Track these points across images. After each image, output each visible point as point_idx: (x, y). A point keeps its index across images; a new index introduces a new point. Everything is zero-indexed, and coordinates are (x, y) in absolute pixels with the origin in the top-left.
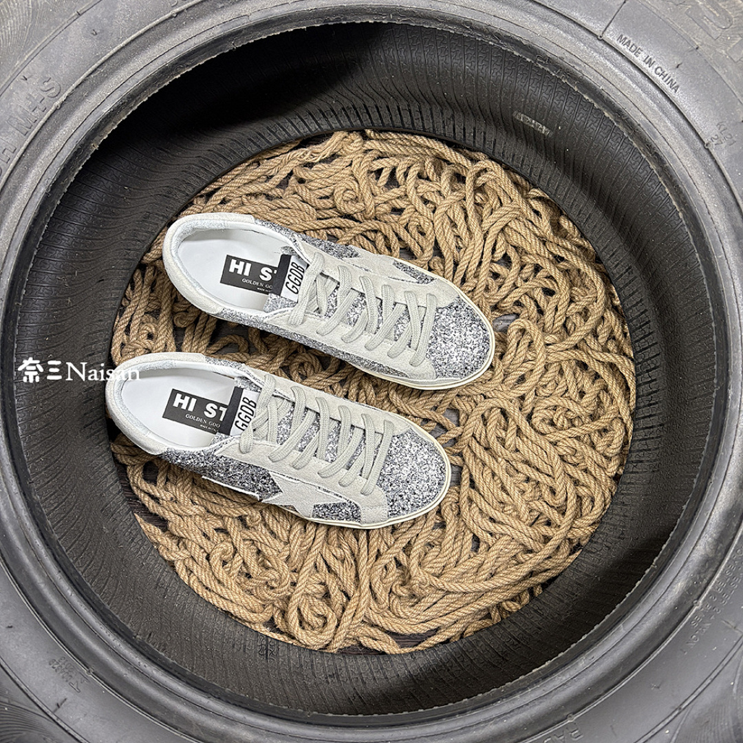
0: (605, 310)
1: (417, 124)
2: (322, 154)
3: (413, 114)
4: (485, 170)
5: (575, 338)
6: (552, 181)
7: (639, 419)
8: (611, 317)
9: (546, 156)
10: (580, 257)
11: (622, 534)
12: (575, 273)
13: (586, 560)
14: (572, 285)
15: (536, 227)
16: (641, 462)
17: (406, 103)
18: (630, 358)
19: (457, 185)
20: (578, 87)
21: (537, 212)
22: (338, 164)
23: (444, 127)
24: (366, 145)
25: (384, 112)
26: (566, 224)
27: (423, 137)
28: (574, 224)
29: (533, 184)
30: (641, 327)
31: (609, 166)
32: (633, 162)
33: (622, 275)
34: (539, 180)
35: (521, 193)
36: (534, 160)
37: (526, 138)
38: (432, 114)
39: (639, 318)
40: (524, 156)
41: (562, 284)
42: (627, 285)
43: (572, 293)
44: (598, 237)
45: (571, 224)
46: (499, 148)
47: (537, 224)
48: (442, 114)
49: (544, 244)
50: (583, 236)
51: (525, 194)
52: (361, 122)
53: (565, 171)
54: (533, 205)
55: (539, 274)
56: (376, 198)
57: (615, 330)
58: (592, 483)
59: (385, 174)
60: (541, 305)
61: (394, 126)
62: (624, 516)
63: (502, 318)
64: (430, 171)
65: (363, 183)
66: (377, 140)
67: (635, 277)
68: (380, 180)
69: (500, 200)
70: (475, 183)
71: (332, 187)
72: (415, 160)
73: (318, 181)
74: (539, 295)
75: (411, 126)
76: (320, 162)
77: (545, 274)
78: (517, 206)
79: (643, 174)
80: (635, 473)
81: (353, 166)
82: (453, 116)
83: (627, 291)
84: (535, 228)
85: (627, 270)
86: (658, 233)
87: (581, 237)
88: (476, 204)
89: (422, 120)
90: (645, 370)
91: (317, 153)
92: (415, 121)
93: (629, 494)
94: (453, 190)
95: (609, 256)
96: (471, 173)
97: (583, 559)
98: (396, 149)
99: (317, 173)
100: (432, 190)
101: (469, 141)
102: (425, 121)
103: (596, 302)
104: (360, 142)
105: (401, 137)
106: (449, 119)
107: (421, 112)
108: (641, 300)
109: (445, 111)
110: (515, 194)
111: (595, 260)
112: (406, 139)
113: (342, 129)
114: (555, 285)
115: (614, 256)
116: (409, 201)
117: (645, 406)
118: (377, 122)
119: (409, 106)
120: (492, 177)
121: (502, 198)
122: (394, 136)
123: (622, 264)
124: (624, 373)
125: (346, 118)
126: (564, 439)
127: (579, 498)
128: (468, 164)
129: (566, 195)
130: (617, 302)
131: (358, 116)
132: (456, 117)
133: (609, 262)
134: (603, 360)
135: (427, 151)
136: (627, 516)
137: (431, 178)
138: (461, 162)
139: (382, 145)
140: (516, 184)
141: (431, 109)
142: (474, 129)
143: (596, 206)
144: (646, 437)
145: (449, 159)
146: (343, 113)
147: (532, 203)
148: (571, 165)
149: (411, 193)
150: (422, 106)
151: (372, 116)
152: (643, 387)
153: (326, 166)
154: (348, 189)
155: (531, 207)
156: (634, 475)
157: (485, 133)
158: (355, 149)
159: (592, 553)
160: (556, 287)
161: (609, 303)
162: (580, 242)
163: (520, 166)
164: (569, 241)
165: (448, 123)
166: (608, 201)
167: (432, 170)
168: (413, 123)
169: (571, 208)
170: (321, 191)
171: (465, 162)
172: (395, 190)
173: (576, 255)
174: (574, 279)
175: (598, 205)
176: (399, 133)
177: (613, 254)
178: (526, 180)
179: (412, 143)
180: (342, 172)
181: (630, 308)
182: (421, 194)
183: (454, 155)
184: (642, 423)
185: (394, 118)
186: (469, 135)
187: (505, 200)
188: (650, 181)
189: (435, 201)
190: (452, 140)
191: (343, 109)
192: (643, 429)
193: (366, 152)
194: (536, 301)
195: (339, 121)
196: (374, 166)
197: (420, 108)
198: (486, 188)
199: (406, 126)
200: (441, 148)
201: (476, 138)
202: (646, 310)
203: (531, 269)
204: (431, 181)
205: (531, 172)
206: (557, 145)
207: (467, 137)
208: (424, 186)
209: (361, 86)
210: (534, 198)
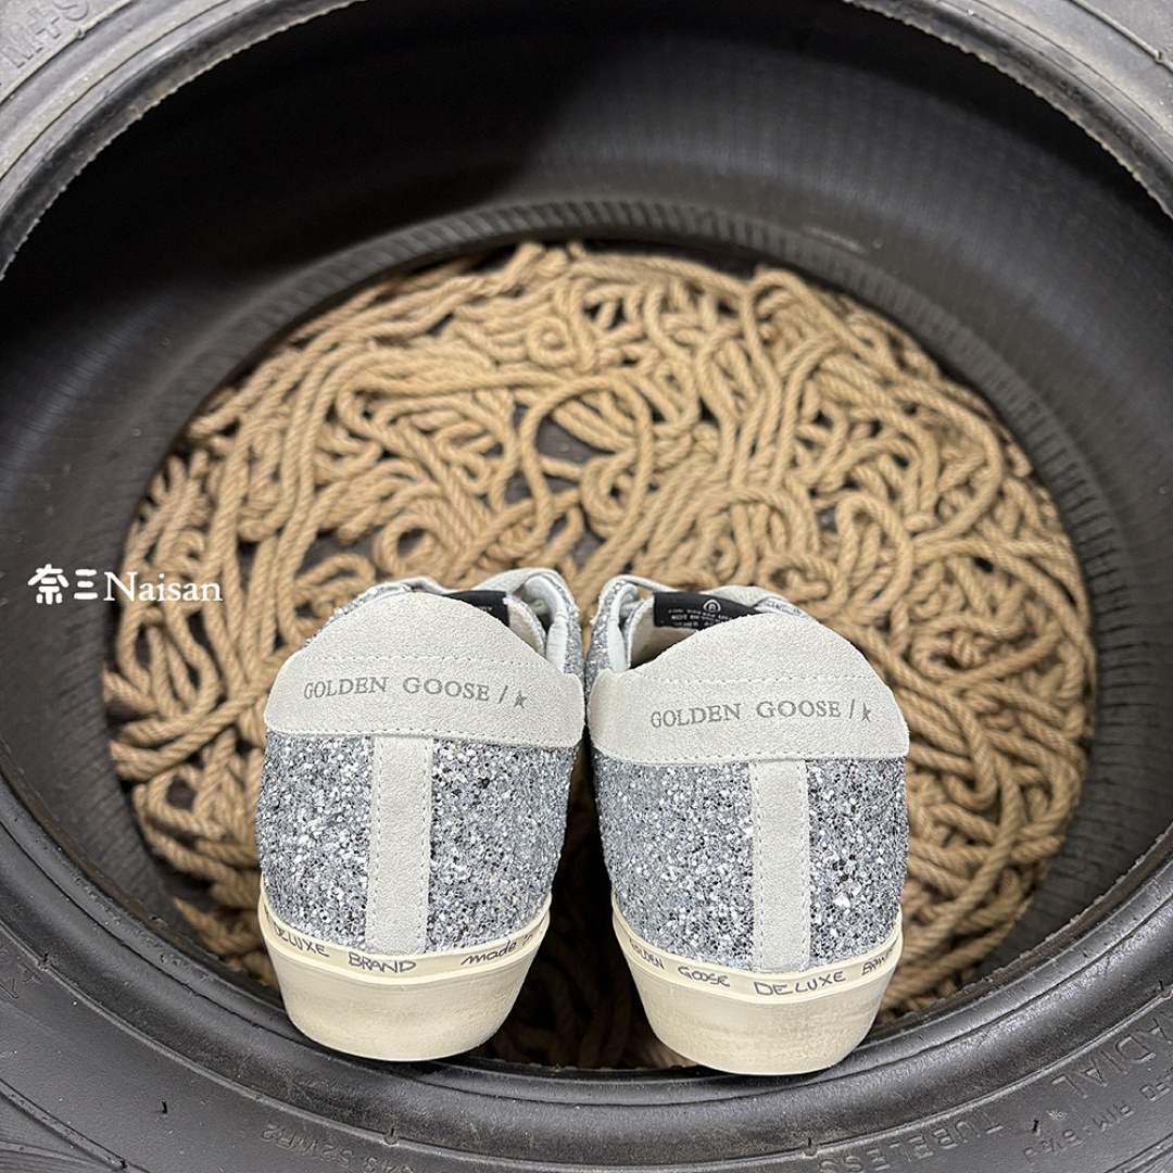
2: (499, 286)
5: (961, 522)
14: (941, 443)
20: (932, 27)
21: (868, 343)
55: (880, 435)
56: (597, 342)
57: (1028, 513)
58: (1044, 756)
59: (609, 312)
60: (893, 482)
64: (682, 299)
68: (601, 321)
71: (521, 333)
76: (496, 295)
77: (894, 432)
99: (495, 310)
103: (986, 465)
114: (911, 447)
116: (650, 345)
117: (1110, 611)
127: (1024, 789)
149: (654, 331)
154: (547, 330)
160: (914, 451)
172: (624, 329)
182: (670, 332)
194: (882, 475)
196: (589, 300)
203: (866, 428)
204: (681, 312)
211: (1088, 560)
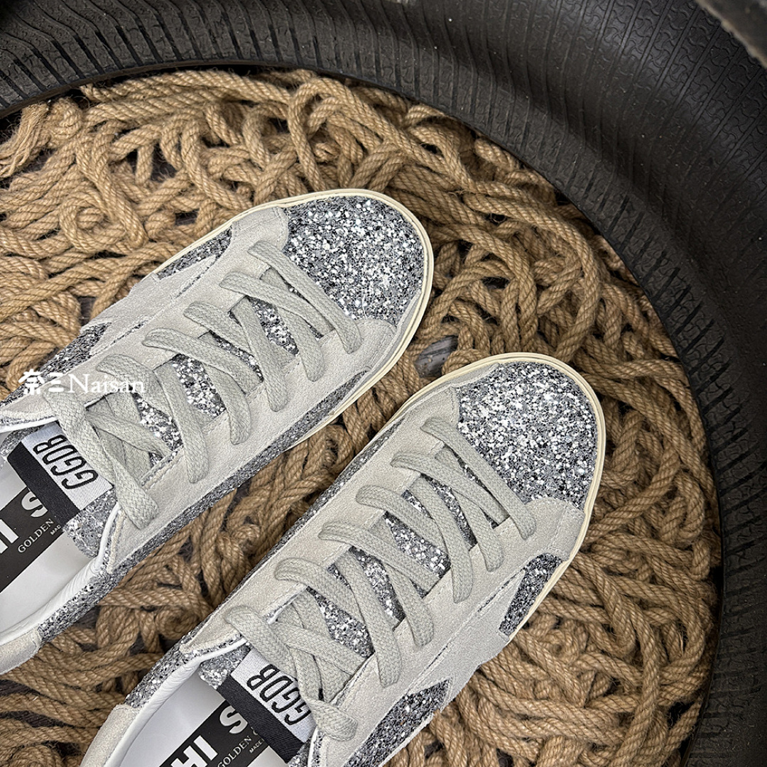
0: (602, 287)
1: (163, 50)
2: (15, 158)
3: (149, 33)
4: (318, 98)
6: (441, 84)
7: (724, 469)
8: (617, 295)
9: (417, 42)
10: (530, 204)
11: (756, 681)
12: (529, 235)
13: (708, 751)
14: (532, 258)
15: (439, 174)
16: (750, 544)
17: (131, 17)
18: (672, 359)
19: (277, 140)
21: (432, 149)
22: (52, 166)
23: (215, 42)
24: (89, 117)
25: (95, 46)
26: (488, 153)
27: (190, 72)
28: (502, 149)
29: (409, 99)
30: (677, 303)
31: (530, 26)
32: (569, 7)
33: (617, 219)
34: (417, 88)
35: (392, 121)
36: (397, 54)
37: (371, 19)
38: (184, 23)
39: (670, 287)
40: (376, 52)
41: (514, 262)
42: (630, 234)
43: (535, 274)
44: (554, 161)
45: (497, 150)
46: (327, 51)
47: (440, 170)
48: (204, 16)
49: (462, 200)
50: (523, 165)
51: (401, 120)
52: (57, 76)
53: (460, 58)
54: (421, 137)
55: (468, 257)
56: (141, 206)
57: (629, 315)
58: (672, 600)
59: (144, 158)
60: (490, 310)
61: (121, 68)
62: (751, 650)
63: (431, 350)
64: (220, 129)
65: (105, 188)
66: (108, 101)
67: (641, 215)
68: (138, 173)
69: (361, 145)
70: (305, 126)
71: (55, 213)
72: (188, 117)
73: (24, 209)
74: (481, 294)
75: (153, 57)
76: (16, 173)
77: (479, 254)
78: (394, 148)
79: (593, 23)
80: (745, 568)
81: (78, 162)
82: (225, 16)
83: (634, 247)
84: (437, 178)
85: (623, 207)
86: (647, 120)
87: (522, 167)
88: (319, 164)
89: (170, 39)
90: (708, 378)
91: (6, 158)
92: (157, 45)
93: (746, 610)
94: (273, 151)
95: (583, 190)
96: (293, 111)
97: (702, 751)
98: (147, 108)
99: (18, 194)
100: (236, 161)
101: (268, 53)
102: (176, 40)
103: (583, 276)
104: (74, 115)
105: (151, 83)
106: (220, 23)
107: (163, 26)
108: (664, 254)
109: (208, 12)
110: (383, 126)
111: (559, 201)
112: (160, 84)
113: (29, 101)
114: (503, 268)
115: (593, 188)
116: (201, 194)
117: (728, 443)
118: (87, 68)
119: (137, 19)
120: (334, 108)
121: (362, 140)
122: (138, 85)
123: (611, 198)
124: (667, 387)
125: (27, 77)
126: (603, 537)
127: (659, 630)
128: (283, 97)
129: (473, 101)
130: (617, 264)
131: (48, 66)
132: (232, 15)
133: (588, 201)
134: (627, 377)
135: (205, 95)
136: (755, 650)
137: (226, 140)
138: (272, 97)
139: (120, 108)
140: (378, 107)
141: (181, 15)
142: (271, 28)
143: (533, 106)
144: (745, 498)
145: (248, 97)
146: (19, 69)
147: (417, 134)
148: (466, 45)
149: (198, 177)
150: (164, 14)
151: (74, 59)
152: (714, 409)
153: (31, 175)
154: (83, 208)
155: (419, 142)
156: (746, 572)
157: (292, 31)
158: (69, 131)
159: (715, 735)
160: (505, 271)
161: (604, 270)
162: (523, 178)
163: (375, 72)
164: (502, 182)
165: (220, 31)
166: (548, 90)
167: (224, 127)
168: (154, 51)
169: (490, 122)
170: (36, 225)
171: (278, 95)
172: (169, 182)
173: (522, 203)
174: (531, 246)
175: (536, 102)
176: (145, 77)
177: (591, 185)
178: (395, 95)
179: (173, 88)
180: (64, 179)
181: (650, 275)
182: (218, 175)
183: (254, 88)
184: (730, 476)
185: (117, 52)
186: (266, 45)
187: (368, 142)
188: (609, 33)
189: (247, 180)
190: (237, 61)
191: (17, 62)
192: (736, 485)
193: (95, 128)
194: (478, 307)
195: (16, 88)
196: (118, 151)
197: (159, 17)
198: (330, 130)
199: (144, 59)
200: (227, 82)
201: (279, 43)
202: (677, 270)
203: (453, 251)
204: (228, 146)
205: (398, 77)
206: (430, 17)
207: (262, 47)
208: (218, 161)
209: (50, 12)
210: (419, 124)
211: (700, 391)
